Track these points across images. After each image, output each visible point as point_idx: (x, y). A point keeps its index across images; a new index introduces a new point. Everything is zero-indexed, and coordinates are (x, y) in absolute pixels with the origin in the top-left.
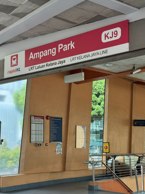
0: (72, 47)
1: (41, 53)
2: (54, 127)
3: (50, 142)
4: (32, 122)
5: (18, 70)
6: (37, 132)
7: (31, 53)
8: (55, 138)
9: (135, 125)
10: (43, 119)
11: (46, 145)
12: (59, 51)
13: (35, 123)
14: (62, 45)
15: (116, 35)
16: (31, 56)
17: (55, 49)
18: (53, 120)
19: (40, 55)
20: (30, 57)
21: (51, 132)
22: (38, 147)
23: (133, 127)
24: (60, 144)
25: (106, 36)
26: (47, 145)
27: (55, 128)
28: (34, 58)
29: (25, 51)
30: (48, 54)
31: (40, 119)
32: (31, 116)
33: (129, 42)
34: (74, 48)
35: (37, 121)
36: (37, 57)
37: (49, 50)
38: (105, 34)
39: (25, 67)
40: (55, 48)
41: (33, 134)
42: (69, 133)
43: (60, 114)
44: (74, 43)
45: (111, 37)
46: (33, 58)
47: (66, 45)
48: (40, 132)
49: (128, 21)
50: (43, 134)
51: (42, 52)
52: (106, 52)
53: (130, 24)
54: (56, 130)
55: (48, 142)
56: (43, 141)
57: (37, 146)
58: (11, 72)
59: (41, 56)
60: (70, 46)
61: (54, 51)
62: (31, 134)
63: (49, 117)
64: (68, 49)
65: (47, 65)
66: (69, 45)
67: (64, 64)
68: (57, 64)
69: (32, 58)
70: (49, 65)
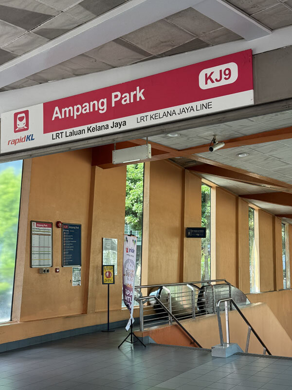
0: (140, 97)
1: (75, 107)
2: (69, 240)
3: (62, 266)
4: (33, 232)
5: (30, 138)
6: (42, 249)
7: (57, 109)
8: (70, 259)
9: (188, 236)
10: (52, 227)
11: (56, 272)
12: (113, 105)
13: (37, 234)
14: (118, 93)
15: (227, 77)
16: (57, 113)
17: (105, 101)
18: (66, 229)
19: (74, 111)
20: (55, 116)
21: (63, 248)
22: (44, 275)
23: (185, 239)
24: (78, 268)
25: (208, 78)
26: (58, 271)
27: (70, 243)
28: (63, 117)
29: (44, 104)
30: (91, 110)
31: (46, 227)
32: (31, 222)
33: (253, 89)
34: (143, 98)
35: (41, 230)
36: (67, 116)
37: (92, 103)
38: (206, 74)
39: (45, 132)
40: (106, 99)
41: (35, 253)
42: (92, 250)
43: (78, 218)
44: (143, 90)
45: (219, 79)
46: (60, 118)
47: (127, 94)
48: (46, 249)
49: (250, 51)
50: (51, 253)
51: (79, 106)
52: (207, 106)
53: (255, 56)
54: (71, 246)
55: (59, 267)
56: (51, 264)
57: (42, 273)
58: (14, 142)
59: (76, 113)
60: (135, 96)
61: (103, 104)
62: (33, 253)
63: (60, 224)
64: (132, 101)
65: (89, 129)
66: (132, 94)
67: (123, 128)
68: (109, 127)
69: (58, 117)
70: (92, 130)
